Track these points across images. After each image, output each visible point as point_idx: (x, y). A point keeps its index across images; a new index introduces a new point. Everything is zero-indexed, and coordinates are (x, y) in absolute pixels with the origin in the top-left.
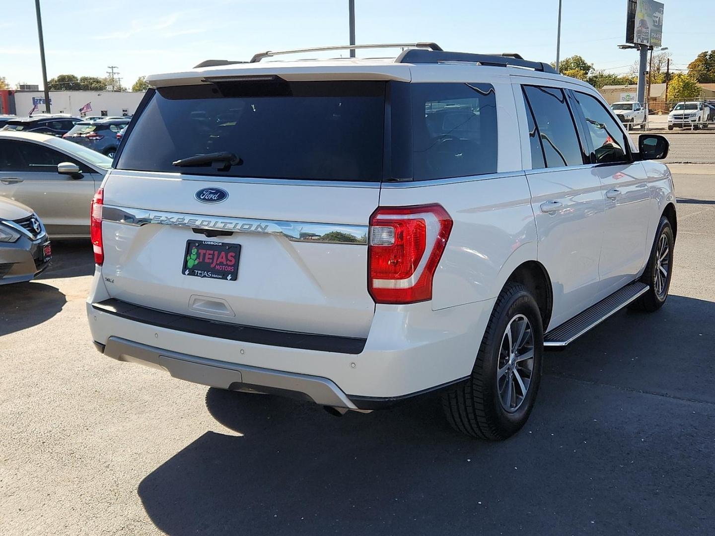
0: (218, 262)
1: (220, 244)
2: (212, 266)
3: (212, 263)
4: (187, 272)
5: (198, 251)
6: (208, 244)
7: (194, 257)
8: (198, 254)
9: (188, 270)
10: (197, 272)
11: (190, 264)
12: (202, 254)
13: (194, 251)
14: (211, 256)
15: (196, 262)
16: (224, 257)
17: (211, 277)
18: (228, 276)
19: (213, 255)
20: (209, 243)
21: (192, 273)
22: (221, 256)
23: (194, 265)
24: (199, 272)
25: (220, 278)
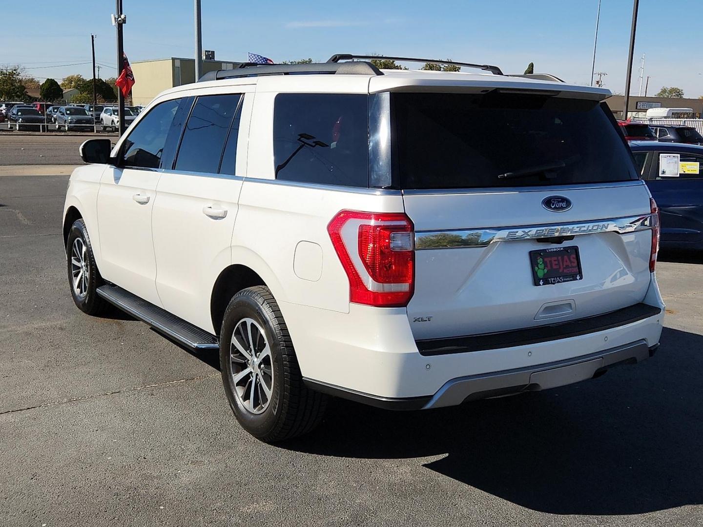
0: (564, 266)
1: (562, 249)
2: (561, 271)
3: (560, 268)
4: (541, 283)
5: (543, 260)
6: (551, 252)
7: (541, 266)
8: (544, 262)
9: (541, 281)
10: (551, 280)
11: (540, 274)
12: (548, 262)
13: (540, 261)
14: (557, 263)
15: (546, 271)
16: (568, 261)
17: (564, 281)
18: (577, 276)
19: (558, 260)
20: (552, 250)
21: (546, 282)
22: (565, 260)
23: (544, 274)
24: (552, 279)
25: (571, 280)
